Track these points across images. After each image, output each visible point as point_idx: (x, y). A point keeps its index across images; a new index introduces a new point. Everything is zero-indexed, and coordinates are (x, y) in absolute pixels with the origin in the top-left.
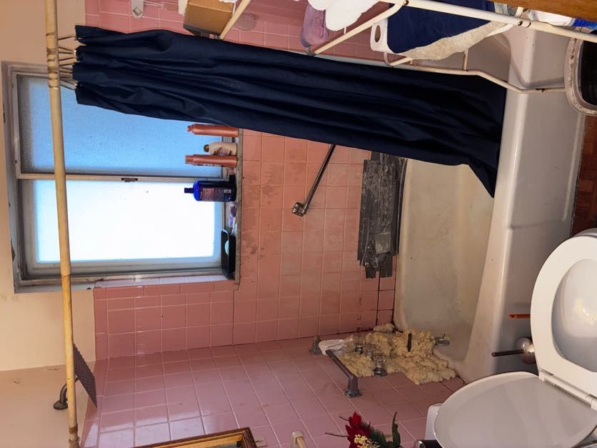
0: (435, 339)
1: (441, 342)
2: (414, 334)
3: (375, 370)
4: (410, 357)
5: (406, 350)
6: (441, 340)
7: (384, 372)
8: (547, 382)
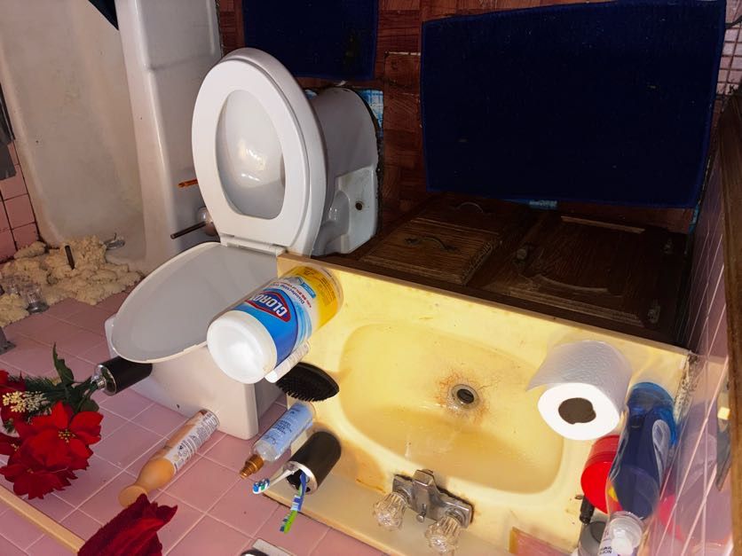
0: (105, 243)
1: (114, 245)
2: (73, 245)
3: (29, 308)
4: (76, 275)
5: (68, 268)
6: (113, 242)
7: (43, 306)
8: (231, 246)
